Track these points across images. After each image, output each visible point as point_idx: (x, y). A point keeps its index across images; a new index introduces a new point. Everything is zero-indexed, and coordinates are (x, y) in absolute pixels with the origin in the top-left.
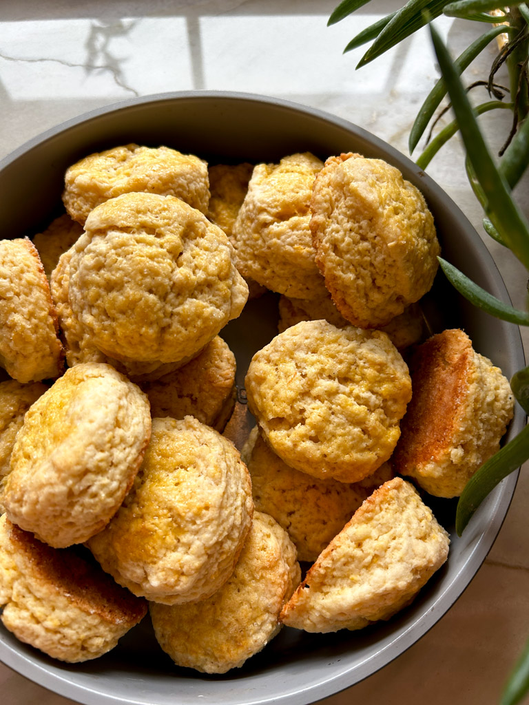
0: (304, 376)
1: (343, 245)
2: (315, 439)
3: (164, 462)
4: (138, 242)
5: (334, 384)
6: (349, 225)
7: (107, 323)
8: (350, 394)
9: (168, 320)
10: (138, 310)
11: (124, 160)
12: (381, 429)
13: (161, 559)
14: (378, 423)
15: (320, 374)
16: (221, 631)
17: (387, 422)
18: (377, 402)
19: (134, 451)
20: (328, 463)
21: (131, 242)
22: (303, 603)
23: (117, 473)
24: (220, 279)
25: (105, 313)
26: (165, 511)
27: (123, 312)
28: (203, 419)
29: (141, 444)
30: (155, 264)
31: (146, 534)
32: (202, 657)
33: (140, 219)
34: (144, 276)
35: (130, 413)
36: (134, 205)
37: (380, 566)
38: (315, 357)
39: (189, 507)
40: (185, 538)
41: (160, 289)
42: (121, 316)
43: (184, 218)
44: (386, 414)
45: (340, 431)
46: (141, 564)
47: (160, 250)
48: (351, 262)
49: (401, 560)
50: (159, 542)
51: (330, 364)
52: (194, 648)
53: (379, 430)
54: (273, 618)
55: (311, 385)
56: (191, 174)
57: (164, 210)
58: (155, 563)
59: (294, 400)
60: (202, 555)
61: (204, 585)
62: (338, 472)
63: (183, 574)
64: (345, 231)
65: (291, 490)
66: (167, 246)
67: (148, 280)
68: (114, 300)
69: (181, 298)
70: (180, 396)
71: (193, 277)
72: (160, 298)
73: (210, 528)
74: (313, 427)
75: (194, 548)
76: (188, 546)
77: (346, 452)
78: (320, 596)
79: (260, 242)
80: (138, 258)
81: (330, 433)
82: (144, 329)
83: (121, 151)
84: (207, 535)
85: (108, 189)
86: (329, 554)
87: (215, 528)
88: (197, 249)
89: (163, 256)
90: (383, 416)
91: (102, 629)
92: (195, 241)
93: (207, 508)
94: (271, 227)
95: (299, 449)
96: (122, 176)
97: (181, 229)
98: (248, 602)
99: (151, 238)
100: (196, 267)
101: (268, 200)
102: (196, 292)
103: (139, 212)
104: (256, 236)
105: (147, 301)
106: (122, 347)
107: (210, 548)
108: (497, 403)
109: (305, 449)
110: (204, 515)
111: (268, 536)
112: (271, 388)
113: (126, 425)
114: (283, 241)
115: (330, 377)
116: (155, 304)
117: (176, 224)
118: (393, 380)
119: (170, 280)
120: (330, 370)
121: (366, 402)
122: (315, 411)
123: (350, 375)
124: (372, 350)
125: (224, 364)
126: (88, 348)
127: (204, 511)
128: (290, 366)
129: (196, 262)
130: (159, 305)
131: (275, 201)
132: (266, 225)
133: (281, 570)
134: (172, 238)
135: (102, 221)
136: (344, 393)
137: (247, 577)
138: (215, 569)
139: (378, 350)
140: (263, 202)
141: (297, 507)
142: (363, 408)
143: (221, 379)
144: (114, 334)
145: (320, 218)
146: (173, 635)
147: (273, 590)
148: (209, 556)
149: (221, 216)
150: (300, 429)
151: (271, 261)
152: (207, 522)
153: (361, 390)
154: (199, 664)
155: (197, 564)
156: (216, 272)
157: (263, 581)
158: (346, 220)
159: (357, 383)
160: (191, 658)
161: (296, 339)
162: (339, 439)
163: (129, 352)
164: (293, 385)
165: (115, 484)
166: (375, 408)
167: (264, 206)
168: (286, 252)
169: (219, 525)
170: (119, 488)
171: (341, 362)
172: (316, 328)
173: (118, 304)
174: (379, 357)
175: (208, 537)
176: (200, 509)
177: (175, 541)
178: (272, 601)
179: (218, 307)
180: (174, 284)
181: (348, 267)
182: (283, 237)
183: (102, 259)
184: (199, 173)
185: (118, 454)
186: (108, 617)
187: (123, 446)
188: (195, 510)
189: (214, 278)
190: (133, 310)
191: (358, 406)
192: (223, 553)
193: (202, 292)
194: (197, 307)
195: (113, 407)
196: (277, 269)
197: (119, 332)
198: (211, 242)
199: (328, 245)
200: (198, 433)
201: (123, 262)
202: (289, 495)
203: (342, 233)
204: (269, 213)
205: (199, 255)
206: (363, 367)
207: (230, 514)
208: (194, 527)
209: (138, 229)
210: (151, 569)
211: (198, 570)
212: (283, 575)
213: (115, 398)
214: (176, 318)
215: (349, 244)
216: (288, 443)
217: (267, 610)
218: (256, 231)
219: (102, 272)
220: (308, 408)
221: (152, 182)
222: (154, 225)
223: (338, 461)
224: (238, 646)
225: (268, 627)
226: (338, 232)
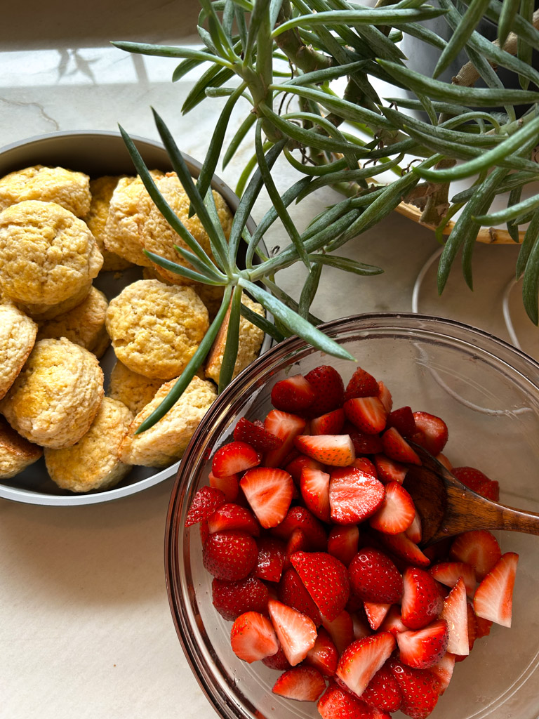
0: (136, 314)
1: (155, 233)
2: (140, 352)
3: (45, 362)
4: (26, 231)
5: (154, 318)
6: (158, 220)
7: (9, 280)
8: (164, 325)
9: (45, 278)
10: (25, 271)
11: (32, 176)
12: (183, 346)
13: (39, 415)
14: (181, 342)
15: (145, 312)
16: (84, 465)
17: (190, 342)
18: (181, 329)
19: (21, 351)
20: (149, 366)
21: (21, 232)
22: (128, 445)
23: (10, 363)
24: (79, 253)
25: (7, 274)
26: (42, 388)
27: (17, 273)
28: (83, 344)
29: (26, 348)
30: (35, 244)
31: (31, 401)
32: (73, 481)
33: (28, 218)
34: (29, 252)
35: (20, 331)
36: (24, 209)
37: (167, 420)
38: (143, 302)
39: (55, 386)
40: (53, 403)
41: (39, 259)
42: (16, 275)
43: (57, 216)
44: (188, 337)
45: (156, 346)
46: (29, 419)
47: (40, 236)
48: (161, 243)
49: (180, 416)
50: (38, 405)
51: (151, 306)
52: (68, 475)
53: (182, 347)
54: (115, 458)
55: (140, 319)
56: (72, 187)
57: (44, 212)
58: (35, 417)
59: (128, 328)
60: (63, 412)
61: (68, 432)
62: (155, 372)
63: (52, 423)
64: (157, 223)
65: (137, 387)
66: (44, 234)
67: (31, 254)
68: (12, 266)
69: (53, 265)
70: (68, 330)
71: (60, 252)
72: (39, 265)
73: (68, 398)
74: (139, 344)
75: (58, 408)
76: (55, 407)
77: (160, 359)
78: (137, 440)
79: (117, 230)
80: (25, 241)
81: (150, 348)
82: (29, 283)
83: (30, 170)
84: (65, 402)
85: (17, 197)
86: (141, 415)
87: (70, 397)
88: (65, 236)
89: (41, 240)
90: (186, 338)
91: (8, 457)
92: (64, 231)
93: (66, 387)
94: (123, 220)
95: (130, 357)
96: (28, 188)
97: (54, 223)
98: (99, 447)
99: (35, 229)
100: (64, 246)
101: (122, 203)
102: (63, 261)
103: (28, 213)
104: (115, 226)
105: (30, 267)
106: (19, 294)
107: (68, 409)
108: (251, 330)
109: (134, 358)
110: (64, 390)
111: (115, 411)
112: (116, 321)
113: (17, 337)
114: (130, 229)
115: (152, 314)
116: (36, 269)
117: (51, 221)
118: (192, 316)
119: (45, 254)
120: (151, 310)
121: (174, 330)
122: (140, 334)
123: (165, 313)
124: (180, 298)
125: (98, 310)
126: (6, 297)
127: (64, 388)
128: (128, 308)
129: (63, 243)
130: (38, 268)
131: (126, 203)
132: (120, 219)
133: (120, 429)
134: (48, 229)
135: (5, 220)
136: (160, 324)
137: (99, 433)
138: (73, 422)
139: (184, 298)
140: (118, 204)
141: (141, 397)
142: (172, 333)
143: (95, 318)
144: (13, 286)
145: (141, 216)
146: (57, 469)
147: (114, 440)
148: (68, 414)
149: (101, 212)
150: (131, 345)
151: (125, 242)
152: (66, 394)
153: (171, 322)
154: (72, 486)
155: (59, 417)
156: (76, 249)
157: (109, 435)
158: (157, 217)
159: (169, 318)
160: (67, 482)
161: (133, 291)
162: (155, 351)
163: (23, 297)
164: (128, 319)
165: (8, 369)
166: (181, 333)
167: (118, 207)
168: (131, 236)
169: (73, 397)
170: (11, 371)
171: (158, 305)
172: (146, 284)
173: (14, 268)
174: (184, 302)
175: (66, 402)
176: (62, 387)
177: (48, 405)
178: (112, 447)
179: (78, 270)
180: (48, 256)
181: (159, 246)
182: (129, 227)
183: (4, 242)
184: (79, 186)
185: (10, 353)
186: (12, 450)
187: (14, 348)
188: (58, 387)
189: (74, 253)
190: (22, 272)
191: (168, 332)
192: (77, 414)
193: (67, 261)
194: (62, 270)
195: (9, 327)
196: (129, 247)
197: (16, 285)
198: (75, 231)
199: (145, 233)
200: (67, 347)
201: (16, 244)
202: (135, 390)
203: (154, 225)
204: (121, 211)
205: (65, 239)
206: (173, 308)
207: (82, 391)
208: (58, 397)
209: (27, 224)
210: (34, 420)
211: (61, 421)
212: (121, 432)
213: (11, 322)
214: (50, 277)
215: (158, 232)
216: (124, 354)
217: (110, 453)
218: (115, 223)
219: (5, 249)
220: (137, 333)
221: (44, 193)
222: (37, 221)
223: (155, 364)
224: (93, 474)
225: (111, 463)
226: (152, 224)
